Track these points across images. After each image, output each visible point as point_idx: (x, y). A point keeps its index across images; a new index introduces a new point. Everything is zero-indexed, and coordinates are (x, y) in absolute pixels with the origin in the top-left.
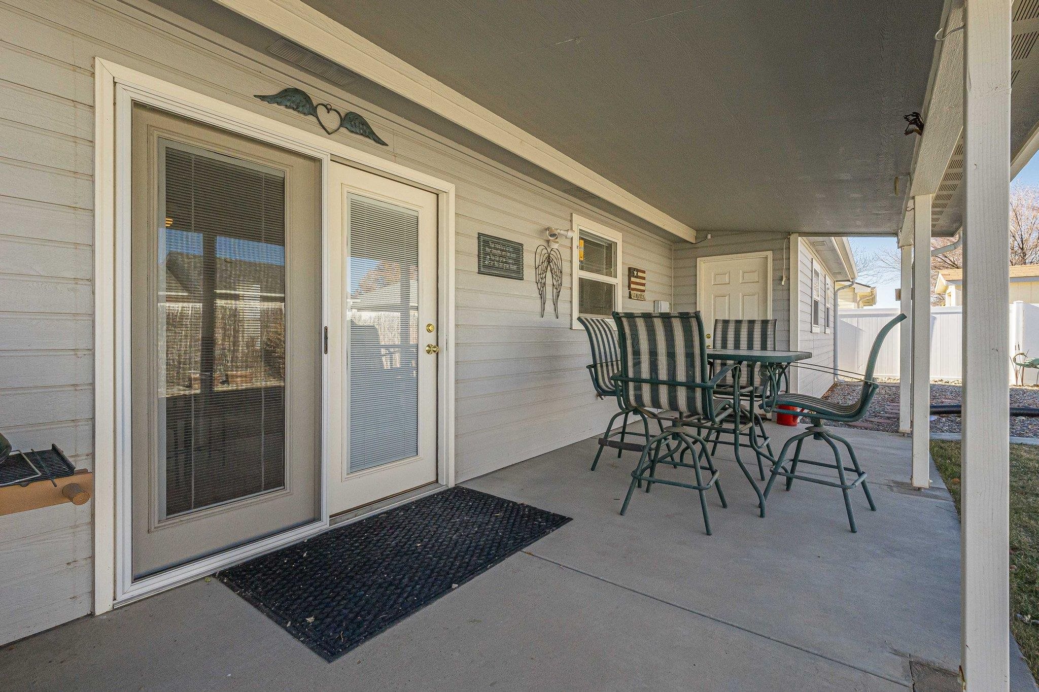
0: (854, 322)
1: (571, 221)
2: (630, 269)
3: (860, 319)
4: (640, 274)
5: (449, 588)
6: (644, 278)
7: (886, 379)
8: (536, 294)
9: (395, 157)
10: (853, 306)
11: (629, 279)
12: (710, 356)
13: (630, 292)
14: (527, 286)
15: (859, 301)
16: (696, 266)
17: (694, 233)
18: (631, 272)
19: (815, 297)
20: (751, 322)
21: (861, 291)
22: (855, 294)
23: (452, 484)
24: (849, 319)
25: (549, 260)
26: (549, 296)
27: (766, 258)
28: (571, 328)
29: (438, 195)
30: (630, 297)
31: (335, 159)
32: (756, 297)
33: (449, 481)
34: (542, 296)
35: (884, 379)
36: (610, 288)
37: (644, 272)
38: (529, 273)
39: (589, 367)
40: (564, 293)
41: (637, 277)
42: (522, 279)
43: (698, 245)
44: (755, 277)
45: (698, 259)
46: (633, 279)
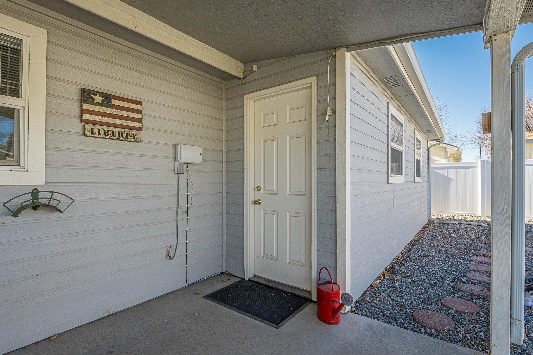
0: (444, 172)
3: (449, 170)
7: (469, 216)
10: (445, 161)
11: (82, 106)
15: (449, 157)
16: (244, 105)
17: (241, 66)
21: (451, 150)
22: (446, 152)
24: (441, 170)
32: (303, 139)
35: (467, 216)
37: (140, 103)
43: (246, 80)
44: (300, 114)
45: (245, 97)
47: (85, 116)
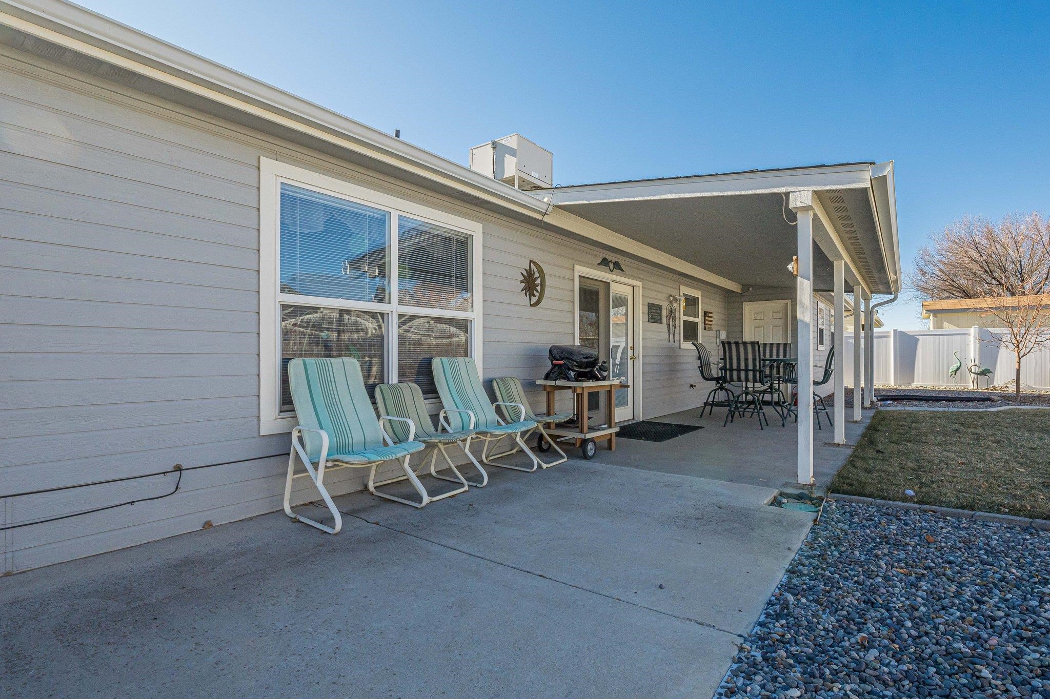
1: (680, 289)
2: (705, 312)
4: (710, 315)
5: (677, 436)
6: (711, 317)
8: (667, 331)
9: (626, 276)
11: (705, 318)
12: (763, 360)
13: (705, 326)
14: (663, 327)
16: (742, 308)
17: (740, 286)
18: (706, 314)
19: (820, 326)
20: (778, 345)
23: (641, 420)
25: (671, 312)
26: (671, 331)
27: (787, 303)
28: (680, 348)
29: (633, 287)
30: (705, 329)
31: (614, 281)
32: (781, 327)
33: (640, 418)
34: (669, 330)
36: (695, 324)
37: (712, 313)
38: (664, 320)
39: (699, 367)
40: (677, 328)
41: (709, 317)
42: (662, 323)
43: (744, 294)
44: (780, 315)
45: (743, 303)
46: (707, 318)
47: (707, 322)
